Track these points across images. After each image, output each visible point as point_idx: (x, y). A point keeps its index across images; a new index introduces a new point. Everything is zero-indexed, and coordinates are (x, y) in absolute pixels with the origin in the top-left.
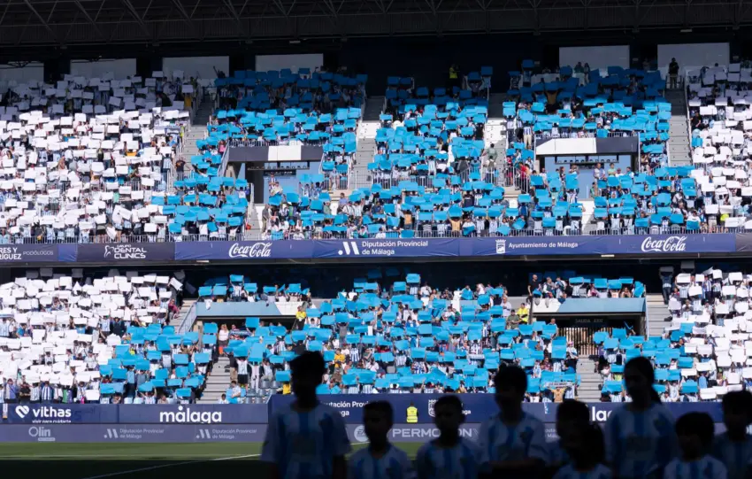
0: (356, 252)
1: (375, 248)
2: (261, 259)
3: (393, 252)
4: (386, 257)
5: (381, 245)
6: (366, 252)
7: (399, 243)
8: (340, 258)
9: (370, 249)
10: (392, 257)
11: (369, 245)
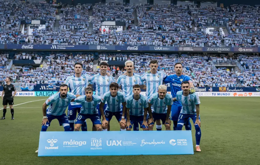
0: (56, 48)
1: (60, 47)
2: (30, 49)
3: (65, 48)
4: (63, 49)
5: (62, 46)
6: (58, 48)
7: (67, 46)
8: (52, 49)
9: (59, 47)
10: (65, 50)
11: (59, 46)
